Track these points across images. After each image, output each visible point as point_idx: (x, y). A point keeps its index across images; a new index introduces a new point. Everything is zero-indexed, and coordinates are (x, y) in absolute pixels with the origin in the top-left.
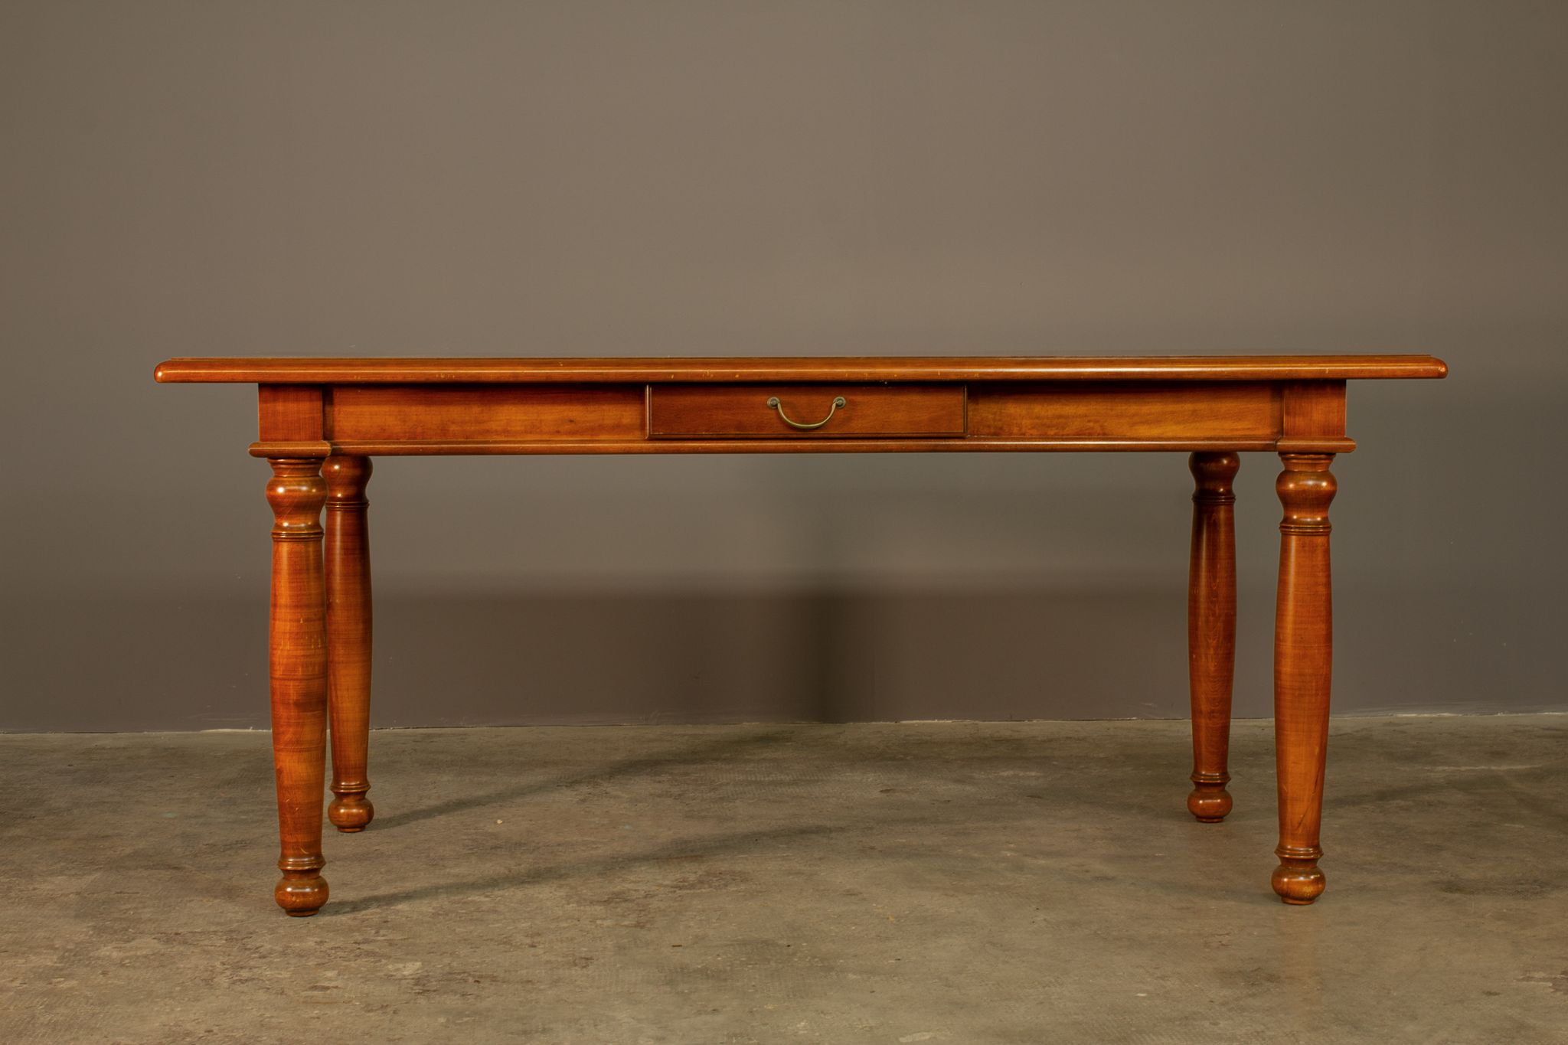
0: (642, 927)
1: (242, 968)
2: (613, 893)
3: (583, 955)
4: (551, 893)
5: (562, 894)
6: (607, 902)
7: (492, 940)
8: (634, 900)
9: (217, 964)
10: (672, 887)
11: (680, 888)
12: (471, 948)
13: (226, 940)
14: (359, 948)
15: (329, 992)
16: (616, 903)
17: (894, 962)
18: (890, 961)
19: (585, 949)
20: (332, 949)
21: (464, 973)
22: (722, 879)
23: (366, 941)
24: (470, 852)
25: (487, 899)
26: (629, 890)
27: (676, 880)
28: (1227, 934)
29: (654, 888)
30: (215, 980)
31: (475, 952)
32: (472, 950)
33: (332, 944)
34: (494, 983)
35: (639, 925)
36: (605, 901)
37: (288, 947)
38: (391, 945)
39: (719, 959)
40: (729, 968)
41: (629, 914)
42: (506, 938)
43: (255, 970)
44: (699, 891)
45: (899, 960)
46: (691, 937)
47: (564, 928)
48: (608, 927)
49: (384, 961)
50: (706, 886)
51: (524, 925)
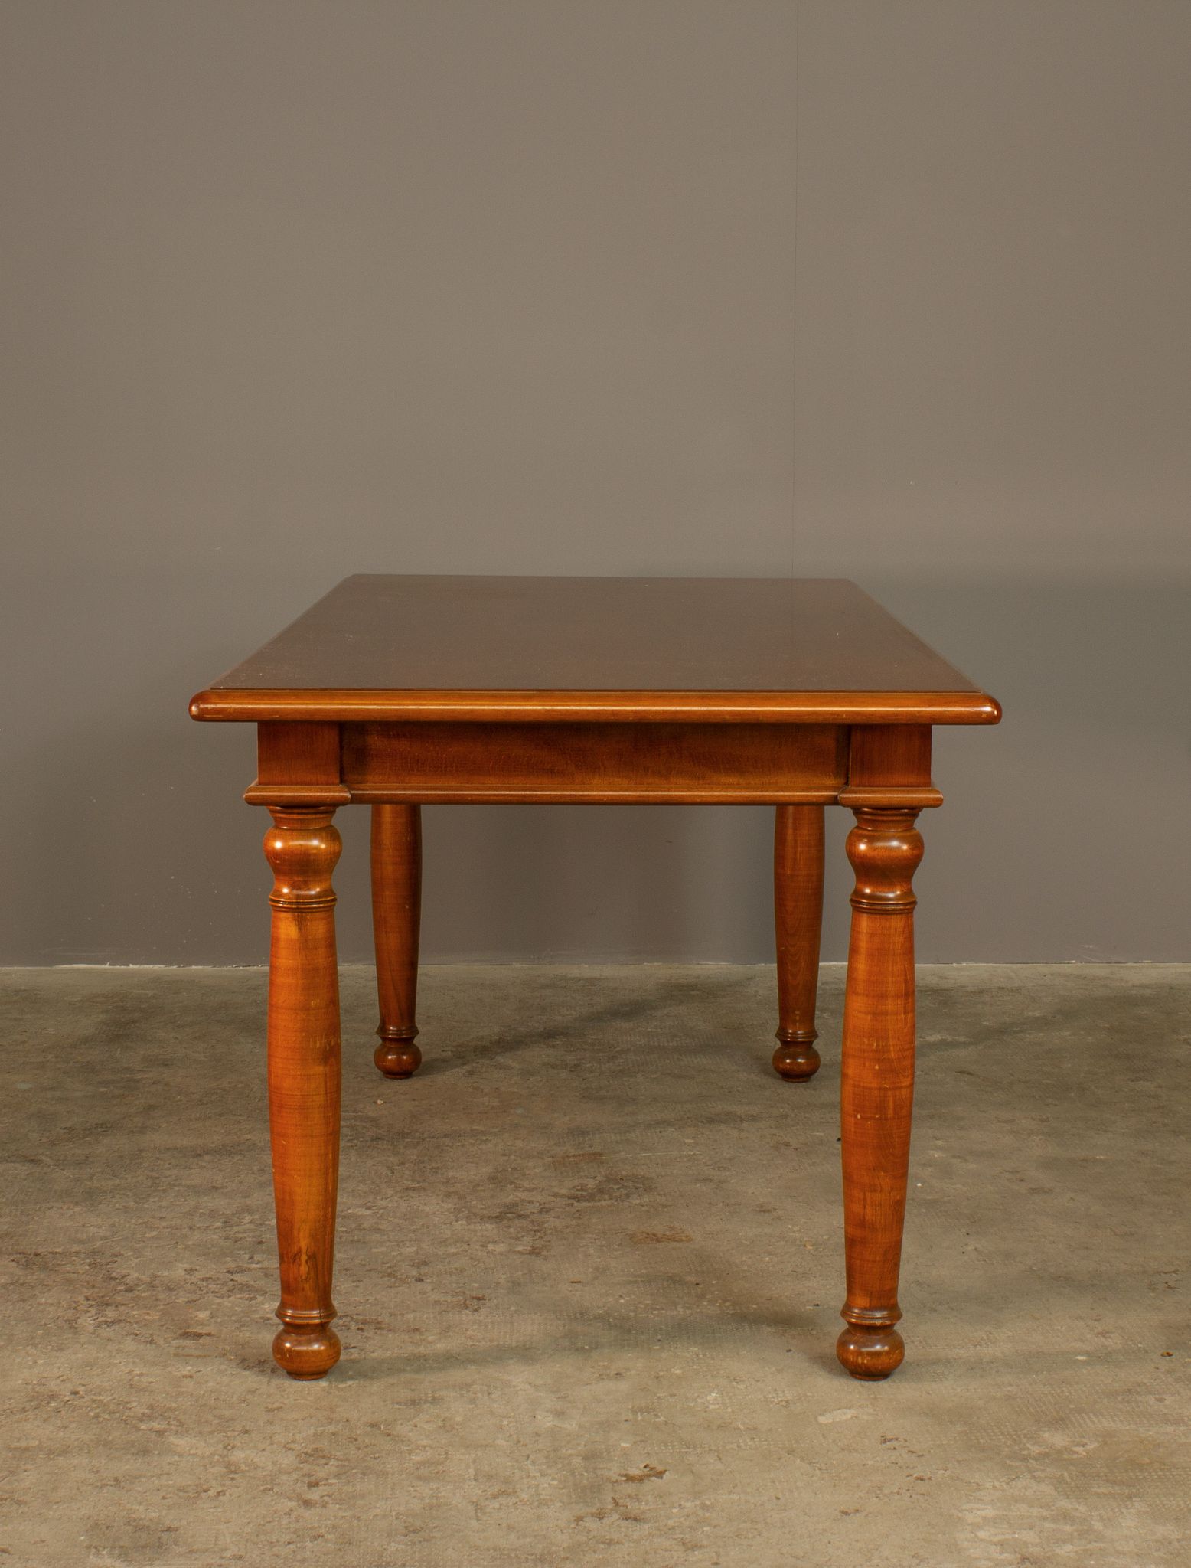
0: (538, 1254)
1: (107, 1305)
2: (506, 1206)
3: (474, 1294)
4: (438, 1204)
5: (450, 1205)
6: (499, 1218)
7: (374, 1270)
8: (528, 1216)
9: (81, 1298)
10: (569, 1198)
11: (578, 1199)
12: (353, 1282)
13: (89, 1265)
14: (232, 1280)
15: (201, 1341)
16: (510, 1219)
17: (811, 1308)
18: (808, 1307)
19: (476, 1285)
20: (203, 1280)
21: (347, 1316)
22: (623, 1187)
23: (240, 1270)
24: (349, 1144)
25: (369, 1212)
26: (522, 1201)
27: (574, 1187)
28: (1174, 1272)
29: (551, 1198)
30: (79, 1321)
31: (357, 1287)
32: (355, 1284)
33: (203, 1273)
34: (379, 1332)
35: (534, 1252)
36: (497, 1217)
37: (156, 1276)
38: (266, 1275)
39: (622, 1301)
40: (632, 1314)
41: (523, 1236)
42: (390, 1267)
43: (122, 1308)
44: (599, 1204)
45: (818, 1305)
46: (591, 1270)
47: (454, 1254)
48: (501, 1254)
49: (260, 1299)
50: (606, 1197)
51: (410, 1250)
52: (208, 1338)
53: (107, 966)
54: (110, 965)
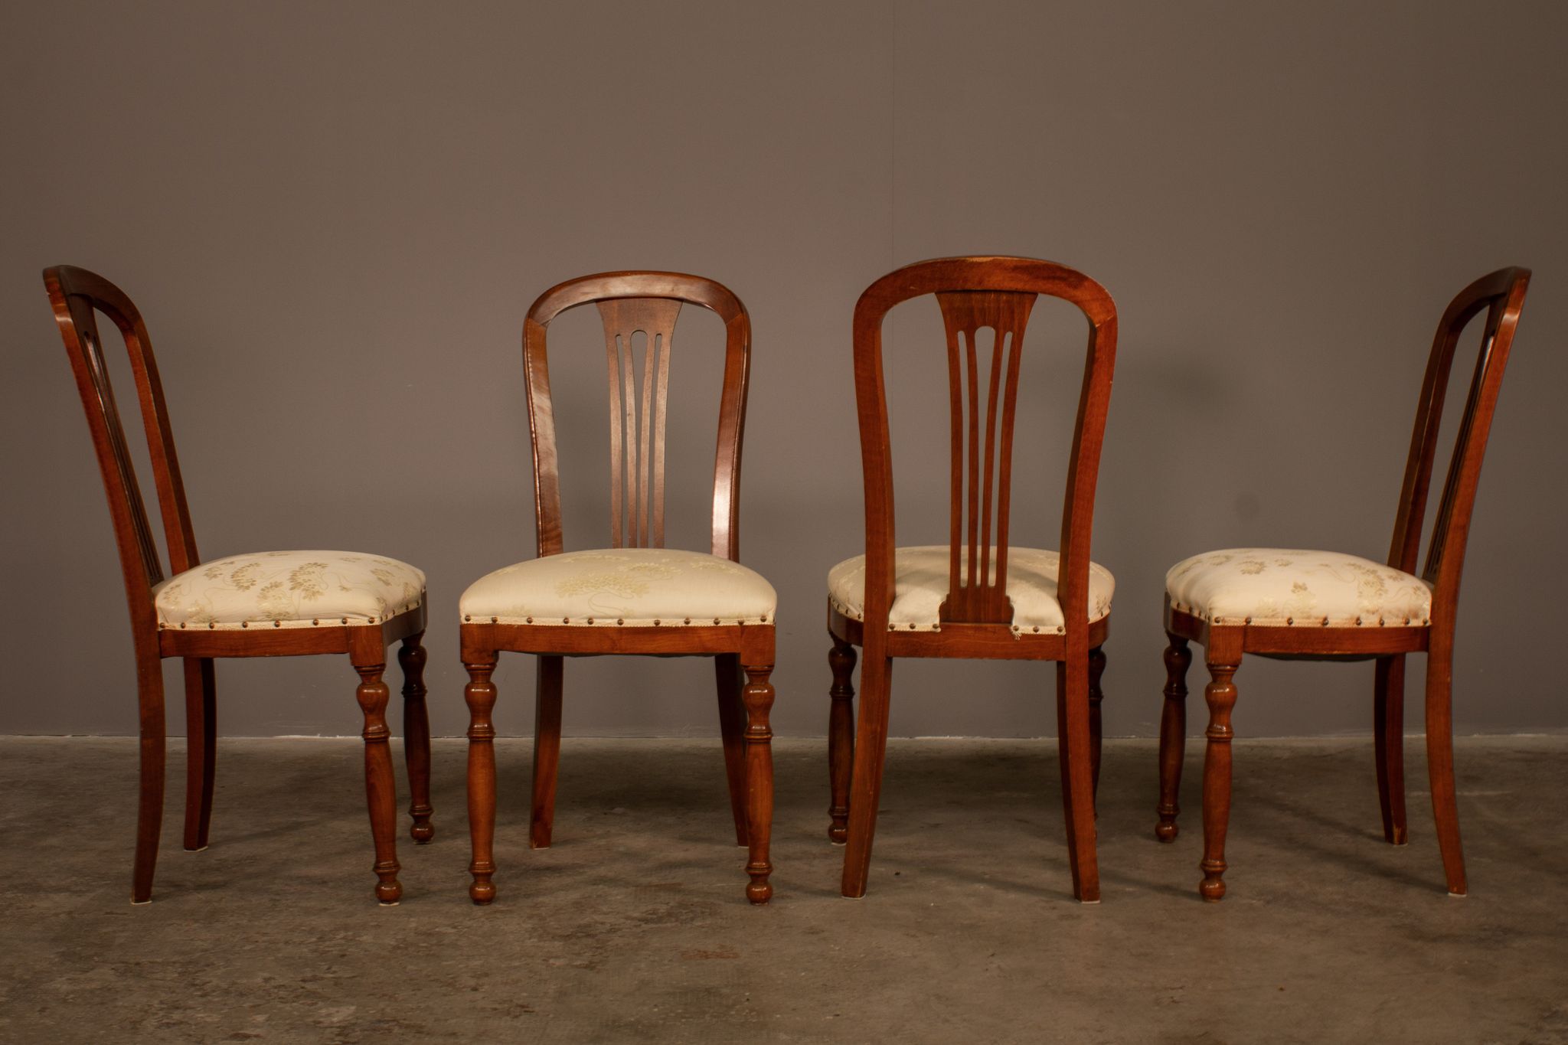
52: (255, 1039)
53: (318, 737)
54: (321, 736)
